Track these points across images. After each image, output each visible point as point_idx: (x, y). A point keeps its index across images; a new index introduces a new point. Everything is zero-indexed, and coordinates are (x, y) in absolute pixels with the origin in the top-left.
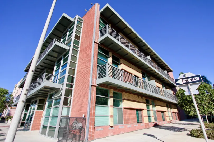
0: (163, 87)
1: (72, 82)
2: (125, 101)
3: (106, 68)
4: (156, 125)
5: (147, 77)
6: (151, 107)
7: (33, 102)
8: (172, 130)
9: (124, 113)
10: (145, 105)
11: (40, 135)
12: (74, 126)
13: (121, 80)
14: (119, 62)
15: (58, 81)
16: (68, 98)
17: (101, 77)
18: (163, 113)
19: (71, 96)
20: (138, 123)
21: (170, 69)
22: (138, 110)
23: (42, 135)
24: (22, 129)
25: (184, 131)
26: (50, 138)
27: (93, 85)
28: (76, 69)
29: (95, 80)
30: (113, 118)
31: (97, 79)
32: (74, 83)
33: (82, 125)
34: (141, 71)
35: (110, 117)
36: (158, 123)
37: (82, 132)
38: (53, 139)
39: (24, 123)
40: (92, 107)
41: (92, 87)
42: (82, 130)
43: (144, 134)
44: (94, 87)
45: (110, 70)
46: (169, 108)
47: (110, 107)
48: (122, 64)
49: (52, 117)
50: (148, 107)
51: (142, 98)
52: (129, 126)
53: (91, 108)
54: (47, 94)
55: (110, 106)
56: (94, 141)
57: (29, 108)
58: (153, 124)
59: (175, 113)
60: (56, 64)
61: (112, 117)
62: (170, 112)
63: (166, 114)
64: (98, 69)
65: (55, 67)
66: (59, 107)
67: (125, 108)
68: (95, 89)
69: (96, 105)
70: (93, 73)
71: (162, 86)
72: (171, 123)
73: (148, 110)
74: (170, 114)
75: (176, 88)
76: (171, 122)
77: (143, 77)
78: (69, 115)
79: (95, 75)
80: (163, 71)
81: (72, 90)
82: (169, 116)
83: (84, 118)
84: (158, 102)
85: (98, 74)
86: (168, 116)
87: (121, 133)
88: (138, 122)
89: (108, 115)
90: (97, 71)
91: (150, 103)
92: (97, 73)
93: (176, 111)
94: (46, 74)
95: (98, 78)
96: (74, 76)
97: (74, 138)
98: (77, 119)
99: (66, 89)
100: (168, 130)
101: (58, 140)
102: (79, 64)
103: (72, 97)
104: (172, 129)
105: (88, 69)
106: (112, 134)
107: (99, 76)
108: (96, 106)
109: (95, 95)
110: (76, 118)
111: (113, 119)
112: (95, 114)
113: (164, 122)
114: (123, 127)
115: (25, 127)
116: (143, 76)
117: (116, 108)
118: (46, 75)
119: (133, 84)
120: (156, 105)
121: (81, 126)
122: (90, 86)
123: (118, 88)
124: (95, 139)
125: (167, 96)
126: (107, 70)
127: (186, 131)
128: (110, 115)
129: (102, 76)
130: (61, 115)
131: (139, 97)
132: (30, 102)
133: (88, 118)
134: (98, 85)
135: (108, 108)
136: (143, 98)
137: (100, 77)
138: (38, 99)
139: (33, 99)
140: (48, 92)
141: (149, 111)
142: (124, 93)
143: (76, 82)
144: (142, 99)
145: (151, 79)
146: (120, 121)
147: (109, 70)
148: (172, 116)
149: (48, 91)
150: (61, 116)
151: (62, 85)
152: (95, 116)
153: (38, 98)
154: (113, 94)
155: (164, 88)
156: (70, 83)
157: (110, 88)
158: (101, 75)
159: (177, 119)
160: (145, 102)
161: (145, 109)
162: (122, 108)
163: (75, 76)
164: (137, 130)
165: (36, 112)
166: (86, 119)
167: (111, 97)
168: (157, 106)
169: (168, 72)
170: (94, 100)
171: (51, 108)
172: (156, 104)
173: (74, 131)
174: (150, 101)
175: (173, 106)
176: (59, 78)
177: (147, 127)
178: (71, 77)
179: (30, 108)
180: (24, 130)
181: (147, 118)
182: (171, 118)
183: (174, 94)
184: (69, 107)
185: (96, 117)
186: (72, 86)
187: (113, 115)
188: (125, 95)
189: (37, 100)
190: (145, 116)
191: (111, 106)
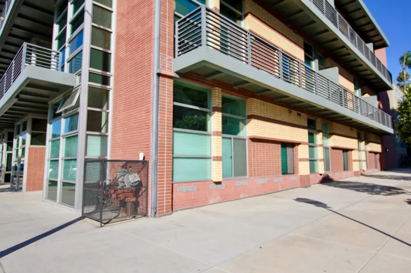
0: (355, 89)
1: (106, 67)
2: (254, 122)
3: (199, 25)
4: (326, 180)
5: (317, 60)
6: (319, 137)
7: (19, 126)
8: (367, 191)
9: (250, 151)
10: (306, 132)
11: (46, 200)
12: (120, 180)
13: (244, 59)
14: (241, 10)
15: (67, 66)
16: (100, 113)
17: (185, 49)
18: (345, 153)
19: (108, 108)
20: (283, 174)
21: (382, 39)
22: (285, 145)
23: (48, 201)
24: (8, 188)
25: (398, 193)
26: (65, 207)
27: (163, 72)
28: (113, 29)
29: (169, 60)
30: (221, 162)
31: (174, 57)
32: (112, 73)
33: (139, 179)
34: (301, 40)
35: (214, 160)
36: (331, 175)
37: (140, 194)
38: (73, 209)
39: (10, 174)
40: (163, 135)
41: (161, 78)
42: (140, 189)
43: (299, 200)
44: (167, 80)
45: (214, 33)
46: (362, 141)
47: (214, 135)
48: (249, 17)
49: (66, 160)
50: (311, 137)
51: (299, 115)
52: (260, 181)
53: (161, 137)
54: (46, 103)
55: (214, 132)
56: (172, 214)
57: (13, 140)
58: (321, 177)
59: (373, 154)
60: (56, 19)
61: (217, 160)
62: (363, 151)
63: (354, 155)
64: (177, 25)
65: (56, 28)
66: (77, 136)
67: (254, 140)
68: (168, 85)
69: (175, 129)
70: (161, 37)
71: (355, 85)
72: (362, 175)
73: (311, 144)
74: (363, 156)
75: (389, 92)
76: (363, 173)
77: (306, 57)
78: (106, 155)
79: (168, 46)
80: (363, 42)
81: (107, 91)
82: (360, 161)
83: (145, 163)
84: (337, 127)
85: (177, 42)
86: (358, 159)
87: (241, 196)
88: (285, 172)
89: (208, 154)
90: (175, 34)
91: (318, 127)
92: (174, 38)
93: (377, 148)
94: (28, 45)
95: (177, 54)
96: (109, 51)
97: (122, 208)
98: (126, 164)
99: (90, 88)
100: (358, 191)
101: (83, 213)
102: (121, 15)
103: (111, 110)
104: (365, 188)
105: (146, 27)
106: (218, 199)
107: (180, 48)
108: (174, 131)
109: (172, 102)
110: (125, 162)
111: (221, 165)
112: (173, 151)
113: (346, 172)
114: (245, 183)
115: (12, 182)
116: (308, 55)
117: (231, 138)
118: (28, 49)
119: (278, 75)
120: (331, 134)
121: (136, 182)
122: (155, 76)
123: (236, 84)
124: (176, 211)
125: (364, 111)
126: (204, 30)
127: (403, 193)
128: (214, 154)
129: (187, 48)
130: (86, 154)
131: (290, 112)
132: (14, 128)
133: (153, 162)
134: (177, 73)
135: (208, 137)
136: (303, 114)
137: (183, 50)
138: (29, 118)
139: (18, 118)
140: (47, 99)
141: (313, 147)
142: (253, 99)
143: (117, 68)
144: (299, 117)
145: (327, 66)
146: (239, 169)
147: (211, 31)
148: (366, 161)
149: (47, 97)
150: (86, 157)
151: (78, 78)
152: (173, 158)
153: (27, 115)
154: (221, 101)
155: (358, 93)
156: (99, 71)
157: (213, 86)
158: (185, 45)
159: (376, 168)
160: (306, 125)
161: (305, 144)
162: (245, 140)
163: (112, 50)
164: (280, 189)
165: (30, 149)
166: (150, 164)
167: (216, 109)
168: (334, 137)
169: (375, 48)
170: (168, 116)
171: (59, 140)
172: (331, 132)
173: (119, 192)
174: (319, 123)
175: (373, 137)
176: (67, 56)
177: (305, 182)
178: (102, 53)
179: (15, 141)
180: (12, 189)
181: (308, 163)
182: (364, 164)
183: (379, 107)
184: (104, 137)
185: (175, 160)
186: (105, 80)
187: (221, 155)
188: (254, 105)
189: (26, 122)
190: (301, 160)
191: (216, 134)
